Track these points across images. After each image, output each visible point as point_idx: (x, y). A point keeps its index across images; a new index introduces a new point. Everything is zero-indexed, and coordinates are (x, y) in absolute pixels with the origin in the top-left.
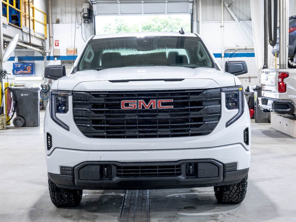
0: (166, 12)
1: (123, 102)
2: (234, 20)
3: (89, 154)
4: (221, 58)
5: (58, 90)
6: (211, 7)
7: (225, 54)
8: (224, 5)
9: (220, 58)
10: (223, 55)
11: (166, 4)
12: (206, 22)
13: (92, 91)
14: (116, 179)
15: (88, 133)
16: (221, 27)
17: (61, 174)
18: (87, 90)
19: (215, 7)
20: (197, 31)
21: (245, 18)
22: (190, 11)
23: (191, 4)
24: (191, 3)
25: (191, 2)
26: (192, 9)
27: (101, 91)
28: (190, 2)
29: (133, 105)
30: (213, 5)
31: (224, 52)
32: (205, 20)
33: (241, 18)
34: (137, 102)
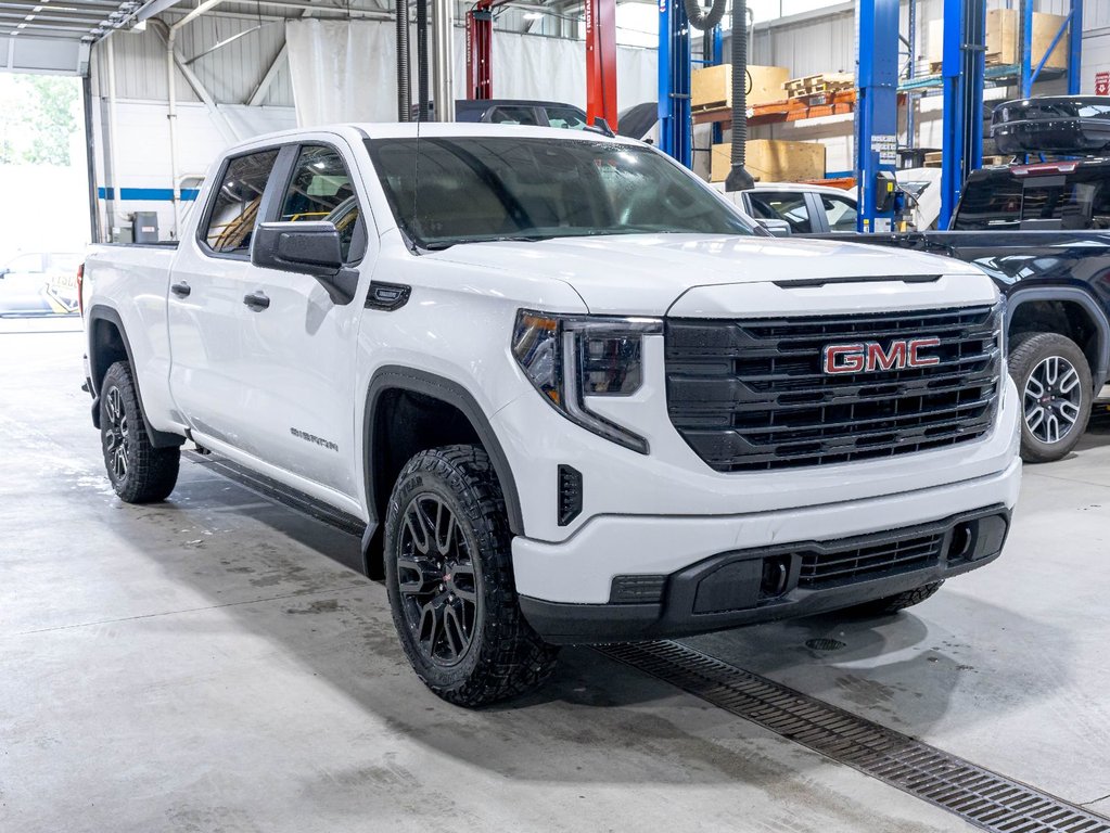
0: (10, 64)
1: (831, 352)
2: (202, 101)
3: (742, 525)
4: (173, 200)
5: (589, 315)
6: (138, 60)
7: (182, 190)
8: (175, 61)
9: (170, 202)
10: (177, 194)
11: (12, 40)
12: (125, 100)
13: (743, 317)
14: (797, 595)
15: (722, 459)
16: (169, 116)
17: (609, 603)
18: (730, 313)
19: (149, 61)
20: (102, 124)
21: (229, 97)
22: (81, 67)
23: (86, 47)
24: (85, 45)
25: (86, 41)
26: (87, 60)
27: (770, 316)
28: (83, 41)
29: (856, 358)
30: (143, 54)
31: (182, 184)
32: (124, 94)
33: (220, 96)
34: (865, 347)
